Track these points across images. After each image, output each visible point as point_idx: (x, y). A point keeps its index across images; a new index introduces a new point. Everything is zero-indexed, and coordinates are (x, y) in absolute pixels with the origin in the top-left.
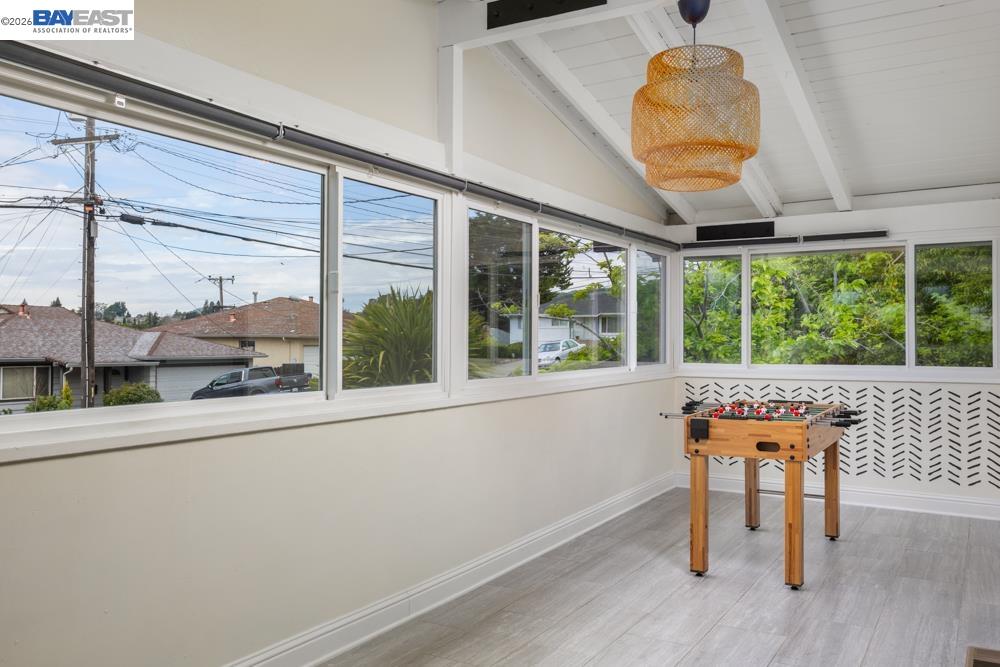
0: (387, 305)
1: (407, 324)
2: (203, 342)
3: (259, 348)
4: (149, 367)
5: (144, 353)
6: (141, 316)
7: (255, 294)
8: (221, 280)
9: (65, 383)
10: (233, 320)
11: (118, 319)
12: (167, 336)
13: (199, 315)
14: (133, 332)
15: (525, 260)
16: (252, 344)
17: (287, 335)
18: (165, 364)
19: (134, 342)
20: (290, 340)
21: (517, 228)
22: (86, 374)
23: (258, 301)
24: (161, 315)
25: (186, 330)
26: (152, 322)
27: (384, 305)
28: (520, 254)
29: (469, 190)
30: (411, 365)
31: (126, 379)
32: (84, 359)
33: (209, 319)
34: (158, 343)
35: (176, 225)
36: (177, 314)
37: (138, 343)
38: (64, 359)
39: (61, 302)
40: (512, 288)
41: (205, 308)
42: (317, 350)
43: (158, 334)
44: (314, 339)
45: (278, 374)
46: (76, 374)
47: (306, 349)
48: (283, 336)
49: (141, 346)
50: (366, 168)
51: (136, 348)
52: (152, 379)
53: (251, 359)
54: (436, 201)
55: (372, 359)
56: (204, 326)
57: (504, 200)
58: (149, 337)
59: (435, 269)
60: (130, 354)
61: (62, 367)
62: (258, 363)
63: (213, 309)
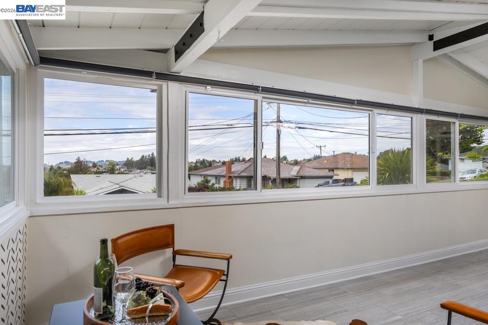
0: (390, 155)
1: (399, 162)
2: (315, 170)
3: (336, 172)
4: (297, 179)
5: (295, 174)
6: (292, 161)
7: (334, 152)
8: (321, 147)
9: (270, 184)
10: (326, 161)
11: (285, 162)
12: (303, 168)
13: (312, 160)
14: (291, 166)
15: (452, 135)
16: (333, 171)
17: (347, 167)
18: (302, 177)
19: (292, 170)
20: (347, 169)
21: (448, 124)
22: (278, 181)
23: (335, 154)
24: (299, 160)
25: (309, 165)
26: (296, 163)
27: (389, 155)
28: (450, 133)
29: (426, 112)
30: (400, 179)
31: (289, 183)
32: (277, 176)
33: (318, 161)
34: (299, 170)
35: (306, 128)
36: (304, 160)
37: (293, 170)
38: (270, 176)
39: (267, 156)
40: (446, 147)
41: (314, 157)
42: (368, 173)
43: (300, 167)
44: (367, 169)
45: (343, 182)
46: (274, 181)
47: (354, 173)
48: (345, 167)
49: (294, 172)
50: (385, 109)
51: (293, 171)
52: (298, 183)
53: (333, 176)
54: (412, 118)
55: (384, 176)
56: (315, 164)
57: (441, 114)
58: (297, 168)
59: (412, 139)
60: (291, 174)
61: (270, 178)
62: (335, 178)
63: (317, 158)
